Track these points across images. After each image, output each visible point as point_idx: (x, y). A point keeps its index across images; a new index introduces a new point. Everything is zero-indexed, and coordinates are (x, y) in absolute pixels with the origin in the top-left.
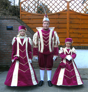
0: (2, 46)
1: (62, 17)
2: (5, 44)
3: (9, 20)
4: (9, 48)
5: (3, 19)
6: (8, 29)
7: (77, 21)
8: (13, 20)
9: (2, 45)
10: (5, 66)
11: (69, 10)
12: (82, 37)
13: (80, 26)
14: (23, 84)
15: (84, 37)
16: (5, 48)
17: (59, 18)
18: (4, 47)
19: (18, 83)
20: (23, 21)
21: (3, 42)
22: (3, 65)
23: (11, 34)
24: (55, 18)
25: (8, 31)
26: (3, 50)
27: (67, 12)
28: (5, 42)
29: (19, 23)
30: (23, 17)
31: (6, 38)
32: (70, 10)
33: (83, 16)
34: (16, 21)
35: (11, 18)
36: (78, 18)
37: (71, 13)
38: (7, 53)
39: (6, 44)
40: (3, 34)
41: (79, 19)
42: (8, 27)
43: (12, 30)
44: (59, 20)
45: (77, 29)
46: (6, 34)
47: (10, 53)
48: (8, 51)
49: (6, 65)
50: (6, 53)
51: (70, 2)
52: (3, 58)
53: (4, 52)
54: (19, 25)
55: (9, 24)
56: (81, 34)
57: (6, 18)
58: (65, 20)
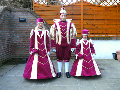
0: (15, 39)
1: (75, 9)
2: (18, 37)
3: (21, 13)
4: (22, 41)
5: (16, 11)
6: (21, 21)
7: (91, 12)
8: (26, 12)
9: (15, 37)
10: (18, 59)
11: (83, 2)
12: (96, 28)
13: (93, 18)
14: (43, 76)
15: (98, 28)
16: (18, 41)
18: (17, 39)
19: (38, 75)
20: (36, 12)
21: (15, 34)
22: (16, 57)
23: (24, 27)
25: (21, 24)
26: (16, 42)
27: (81, 4)
28: (18, 35)
29: (32, 15)
30: (36, 9)
31: (19, 30)
33: (97, 8)
34: (29, 13)
35: (23, 10)
36: (91, 9)
37: (85, 4)
38: (21, 46)
39: (19, 37)
40: (15, 27)
41: (93, 10)
42: (21, 19)
43: (25, 22)
44: (72, 11)
45: (91, 20)
46: (19, 27)
47: (23, 45)
48: (22, 43)
49: (19, 57)
50: (19, 46)
52: (16, 51)
53: (17, 44)
54: (31, 17)
55: (21, 16)
56: (95, 25)
57: (18, 10)
58: (79, 11)
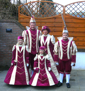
0: (2, 47)
1: (58, 21)
2: (4, 45)
3: (8, 23)
4: (8, 49)
5: (3, 22)
7: (73, 25)
8: (12, 23)
9: (2, 46)
12: (77, 40)
13: (75, 30)
15: (79, 40)
16: (4, 49)
17: (55, 22)
18: (3, 47)
20: (22, 24)
21: (3, 43)
22: (3, 64)
23: (10, 36)
24: (51, 22)
25: (8, 33)
26: (3, 50)
28: (5, 44)
29: (17, 26)
30: (22, 20)
31: (6, 40)
32: (66, 15)
34: (15, 24)
35: (10, 21)
36: (73, 22)
37: (67, 17)
38: (7, 54)
39: (6, 46)
40: (3, 36)
41: (75, 23)
42: (7, 30)
43: (12, 32)
44: (55, 24)
45: (73, 32)
46: (5, 36)
47: (9, 53)
48: (8, 51)
49: (5, 64)
50: (5, 54)
51: (66, 6)
52: (3, 58)
53: (4, 52)
54: (17, 27)
55: (8, 26)
56: (76, 37)
57: (5, 21)
58: (61, 24)
